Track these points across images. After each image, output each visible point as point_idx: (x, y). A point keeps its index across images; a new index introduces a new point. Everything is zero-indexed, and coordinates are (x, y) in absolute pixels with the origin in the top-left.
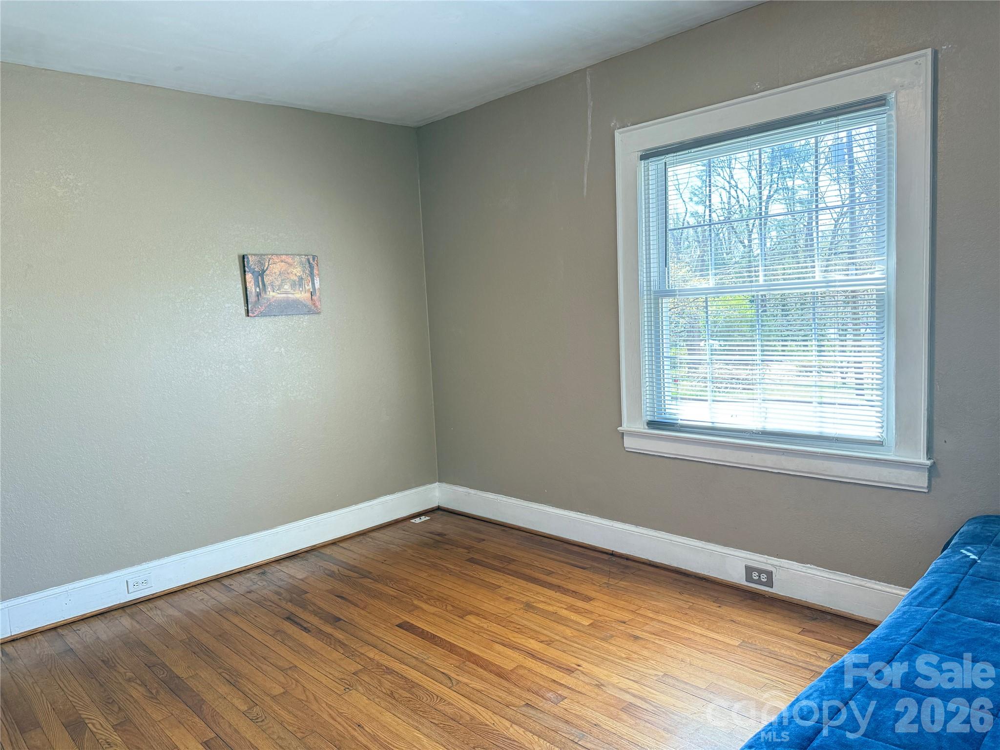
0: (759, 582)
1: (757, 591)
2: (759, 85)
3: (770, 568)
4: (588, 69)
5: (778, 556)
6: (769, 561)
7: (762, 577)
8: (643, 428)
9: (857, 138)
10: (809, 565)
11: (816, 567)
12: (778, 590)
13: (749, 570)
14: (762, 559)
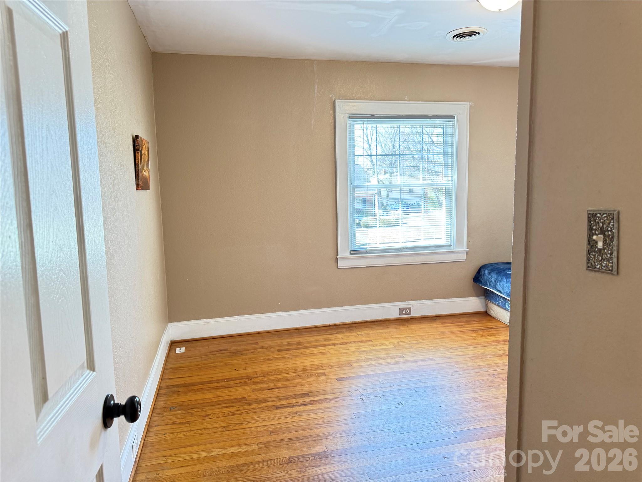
0: (406, 314)
1: (405, 318)
2: (407, 97)
3: (409, 306)
4: (316, 61)
5: (412, 300)
6: (409, 303)
7: (407, 311)
8: (348, 255)
9: (441, 129)
10: (424, 300)
11: (426, 300)
12: (413, 314)
13: (401, 310)
14: (406, 303)
